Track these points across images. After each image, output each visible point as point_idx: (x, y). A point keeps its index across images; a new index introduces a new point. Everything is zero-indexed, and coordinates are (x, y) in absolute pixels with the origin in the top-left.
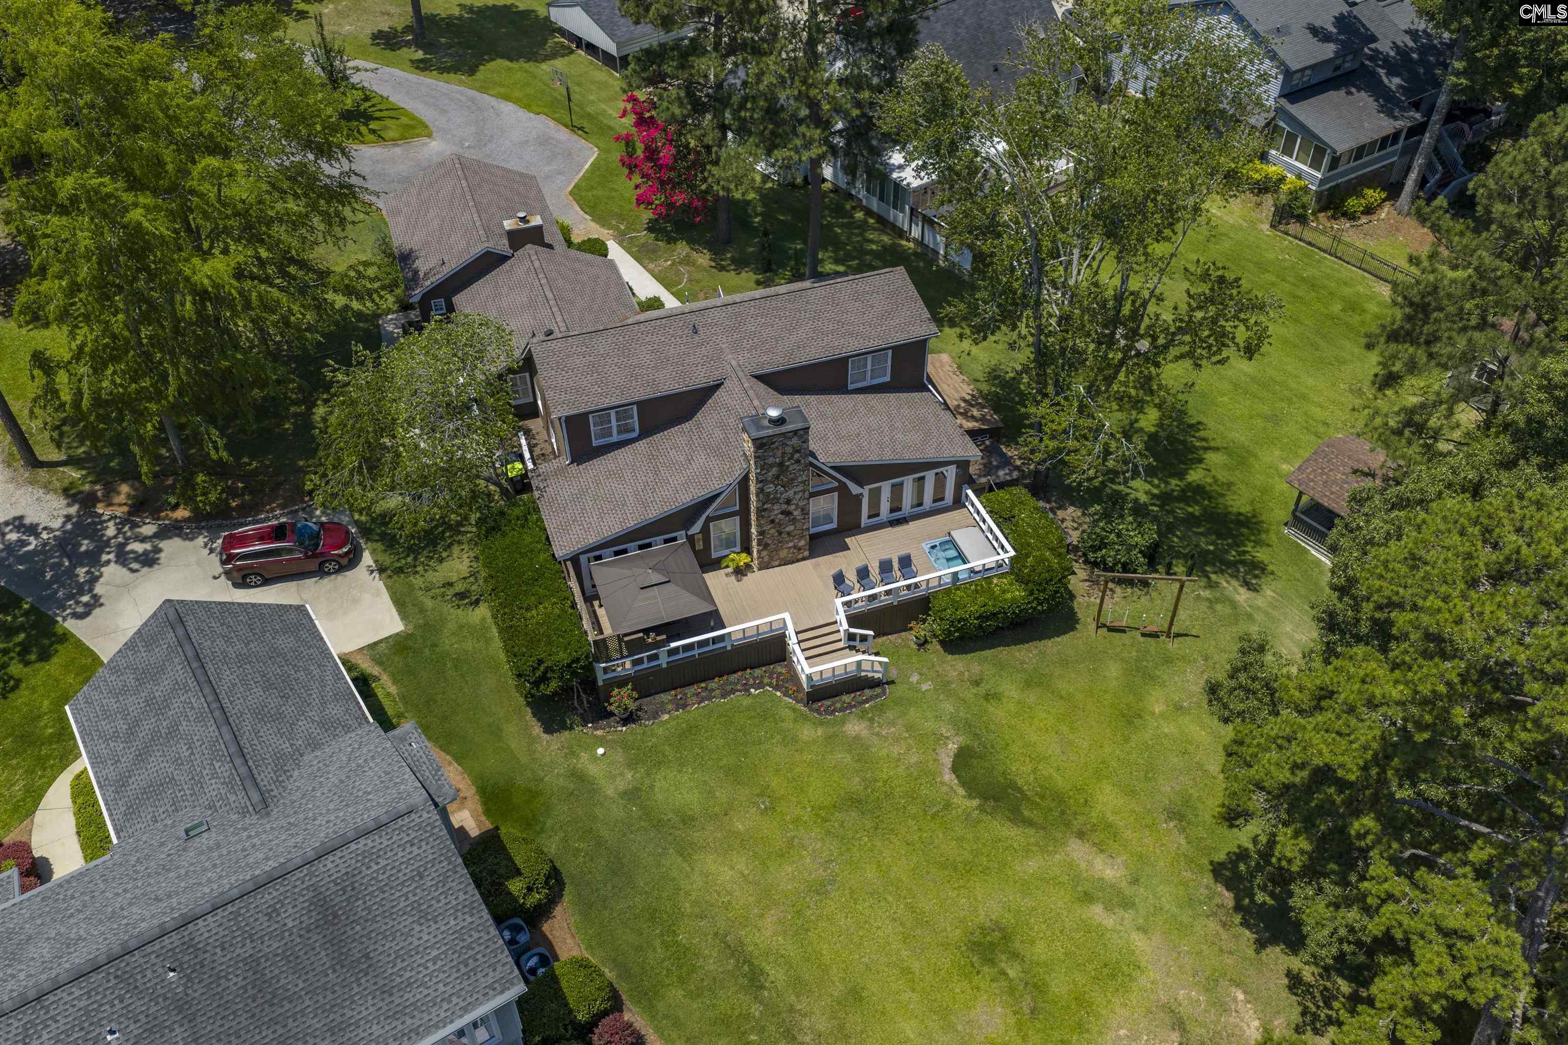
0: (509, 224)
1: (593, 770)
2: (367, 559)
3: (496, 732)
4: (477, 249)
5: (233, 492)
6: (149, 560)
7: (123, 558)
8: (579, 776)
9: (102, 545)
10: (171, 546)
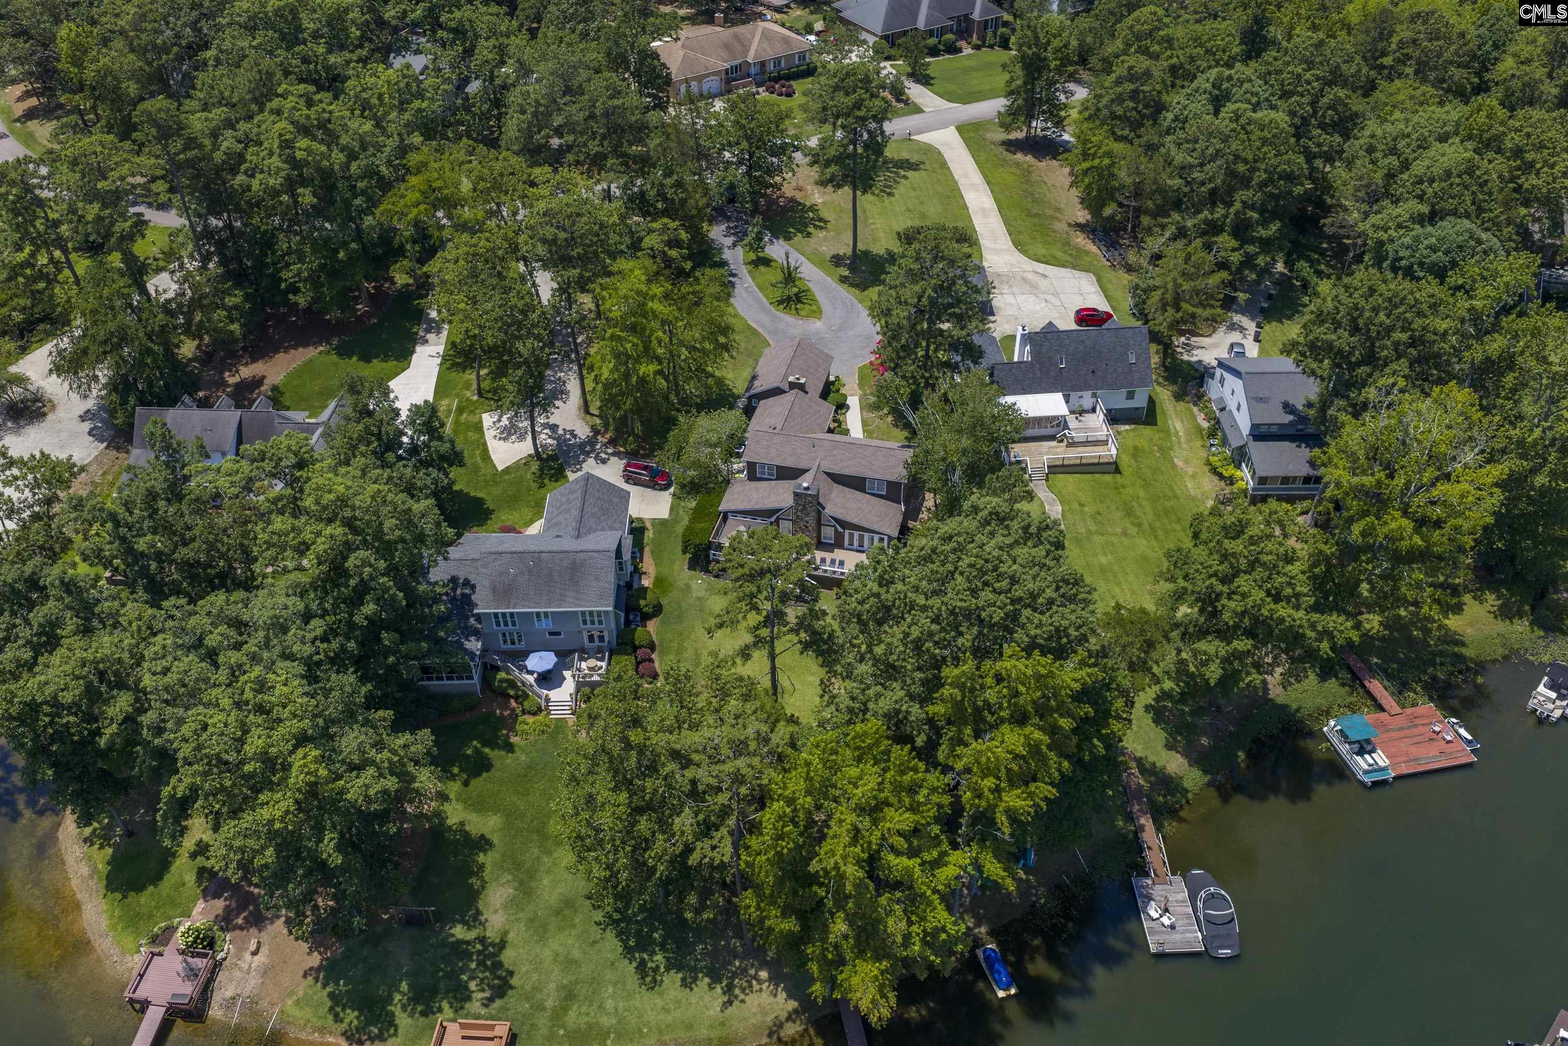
0: (791, 379)
1: (694, 586)
2: (672, 490)
3: (673, 562)
4: (775, 385)
5: (644, 448)
6: (604, 462)
7: (596, 458)
8: (688, 587)
9: (593, 450)
10: (614, 459)
